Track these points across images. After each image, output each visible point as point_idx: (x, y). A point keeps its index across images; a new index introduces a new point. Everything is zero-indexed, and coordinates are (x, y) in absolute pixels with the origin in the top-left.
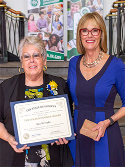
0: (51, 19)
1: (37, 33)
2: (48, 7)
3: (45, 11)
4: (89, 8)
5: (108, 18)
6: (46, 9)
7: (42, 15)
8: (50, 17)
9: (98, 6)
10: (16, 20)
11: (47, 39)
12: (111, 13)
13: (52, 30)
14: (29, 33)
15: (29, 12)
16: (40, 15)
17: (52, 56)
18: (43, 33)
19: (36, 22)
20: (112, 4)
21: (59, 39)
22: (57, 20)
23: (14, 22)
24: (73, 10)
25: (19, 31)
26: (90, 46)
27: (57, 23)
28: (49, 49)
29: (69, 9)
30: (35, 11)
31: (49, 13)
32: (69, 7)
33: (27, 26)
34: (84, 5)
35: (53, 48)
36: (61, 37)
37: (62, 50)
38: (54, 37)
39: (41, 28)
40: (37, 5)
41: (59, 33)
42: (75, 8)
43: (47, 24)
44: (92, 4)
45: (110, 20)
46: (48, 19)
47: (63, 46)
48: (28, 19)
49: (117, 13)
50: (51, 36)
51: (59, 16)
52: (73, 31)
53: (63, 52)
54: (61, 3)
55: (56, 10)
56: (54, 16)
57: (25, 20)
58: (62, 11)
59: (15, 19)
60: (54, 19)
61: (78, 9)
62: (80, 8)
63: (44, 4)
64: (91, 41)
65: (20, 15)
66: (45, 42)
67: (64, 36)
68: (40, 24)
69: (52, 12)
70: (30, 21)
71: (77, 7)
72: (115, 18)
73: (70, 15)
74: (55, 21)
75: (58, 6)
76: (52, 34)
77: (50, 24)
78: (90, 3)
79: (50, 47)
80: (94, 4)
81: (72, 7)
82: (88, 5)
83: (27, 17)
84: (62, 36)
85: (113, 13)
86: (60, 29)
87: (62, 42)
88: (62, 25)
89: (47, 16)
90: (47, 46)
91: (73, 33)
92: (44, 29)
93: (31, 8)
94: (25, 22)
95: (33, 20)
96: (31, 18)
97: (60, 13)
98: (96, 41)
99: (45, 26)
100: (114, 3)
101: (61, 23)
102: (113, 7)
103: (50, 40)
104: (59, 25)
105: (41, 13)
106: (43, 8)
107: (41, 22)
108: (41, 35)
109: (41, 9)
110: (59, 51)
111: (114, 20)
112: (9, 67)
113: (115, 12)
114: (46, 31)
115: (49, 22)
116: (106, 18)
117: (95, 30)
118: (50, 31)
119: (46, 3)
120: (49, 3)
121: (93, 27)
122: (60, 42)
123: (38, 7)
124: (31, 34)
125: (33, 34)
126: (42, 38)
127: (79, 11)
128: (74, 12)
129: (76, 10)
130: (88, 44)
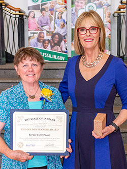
0: (53, 17)
1: (38, 32)
2: (51, 3)
3: (47, 8)
4: (95, 4)
5: (116, 15)
6: (48, 6)
7: (44, 12)
8: (53, 15)
9: (105, 2)
10: (15, 18)
11: (49, 38)
12: (120, 10)
13: (55, 28)
14: (29, 32)
15: (29, 8)
16: (41, 12)
17: (54, 57)
18: (45, 32)
19: (37, 19)
21: (62, 38)
22: (60, 17)
23: (13, 20)
24: (78, 6)
25: (18, 30)
27: (60, 20)
28: (51, 49)
29: (74, 5)
30: (36, 8)
31: (52, 10)
32: (73, 3)
33: (27, 24)
35: (56, 47)
36: (64, 36)
37: (66, 50)
38: (57, 36)
39: (42, 27)
41: (62, 32)
42: (80, 4)
43: (49, 22)
45: (118, 17)
46: (50, 16)
47: (67, 45)
48: (28, 17)
49: (125, 9)
50: (53, 35)
51: (62, 13)
53: (66, 52)
55: (59, 6)
56: (57, 13)
57: (25, 17)
58: (66, 7)
59: (14, 16)
60: (57, 17)
61: (83, 5)
62: (86, 4)
64: (89, 40)
65: (20, 12)
66: (47, 42)
67: (68, 34)
68: (41, 22)
69: (54, 8)
70: (30, 18)
71: (81, 3)
72: (124, 15)
73: (74, 12)
74: (58, 18)
75: (61, 2)
76: (55, 32)
77: (53, 22)
79: (52, 47)
81: (76, 3)
83: (28, 15)
84: (66, 35)
85: (121, 10)
86: (63, 27)
87: (65, 42)
88: (65, 23)
89: (49, 13)
90: (49, 45)
92: (46, 28)
93: (31, 4)
94: (25, 20)
95: (34, 17)
96: (32, 15)
97: (63, 9)
98: (95, 39)
99: (47, 24)
101: (64, 21)
102: (121, 3)
103: (52, 39)
104: (62, 23)
105: (42, 10)
106: (45, 4)
107: (42, 19)
108: (42, 34)
109: (42, 5)
110: (63, 51)
111: (122, 17)
112: (7, 68)
113: (124, 8)
114: (48, 30)
115: (51, 20)
116: (114, 15)
117: (93, 28)
118: (52, 30)
121: (91, 25)
122: (63, 41)
123: (39, 3)
124: (31, 33)
125: (34, 33)
126: (43, 37)
127: (84, 7)
128: (78, 8)
129: (81, 6)
130: (87, 43)
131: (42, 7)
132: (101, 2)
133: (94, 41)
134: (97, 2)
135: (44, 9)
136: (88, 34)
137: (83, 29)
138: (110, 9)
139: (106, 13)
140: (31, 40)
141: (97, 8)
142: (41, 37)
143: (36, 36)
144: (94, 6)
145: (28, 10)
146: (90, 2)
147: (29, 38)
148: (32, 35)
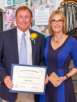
1: (11, 22)
2: (18, 5)
3: (16, 8)
4: (45, 6)
9: (51, 4)
12: (59, 9)
14: (6, 22)
15: (5, 8)
16: (13, 10)
19: (10, 14)
20: (60, 3)
24: (34, 7)
26: (57, 30)
29: (32, 6)
30: (10, 8)
32: (31, 5)
33: (4, 17)
34: (41, 4)
39: (14, 19)
40: (11, 4)
42: (35, 6)
44: (46, 3)
48: (5, 13)
49: (63, 8)
52: (34, 20)
54: (27, 2)
57: (3, 13)
61: (37, 6)
62: (39, 6)
63: (15, 3)
64: (58, 27)
65: (0, 10)
68: (13, 16)
70: (6, 14)
71: (37, 5)
73: (32, 10)
75: (25, 4)
78: (45, 3)
80: (48, 3)
81: (33, 5)
82: (44, 4)
83: (5, 12)
85: (60, 9)
91: (34, 22)
93: (7, 5)
94: (3, 15)
95: (9, 13)
96: (7, 12)
98: (61, 27)
100: (62, 3)
102: (61, 5)
105: (13, 9)
106: (15, 6)
108: (14, 23)
109: (13, 6)
113: (61, 8)
117: (60, 20)
119: (17, 3)
120: (19, 2)
121: (59, 19)
123: (12, 5)
124: (7, 22)
125: (9, 22)
126: (14, 25)
127: (38, 7)
128: (35, 8)
129: (36, 7)
130: (56, 29)
131: (14, 7)
132: (48, 5)
133: (60, 28)
134: (46, 5)
135: (15, 9)
136: (57, 24)
137: (54, 21)
138: (53, 9)
139: (51, 11)
140: (7, 27)
141: (46, 8)
142: (13, 25)
143: (10, 24)
144: (44, 7)
145: (5, 9)
146: (42, 4)
147: (6, 25)
148: (8, 23)
